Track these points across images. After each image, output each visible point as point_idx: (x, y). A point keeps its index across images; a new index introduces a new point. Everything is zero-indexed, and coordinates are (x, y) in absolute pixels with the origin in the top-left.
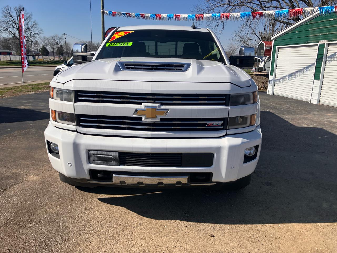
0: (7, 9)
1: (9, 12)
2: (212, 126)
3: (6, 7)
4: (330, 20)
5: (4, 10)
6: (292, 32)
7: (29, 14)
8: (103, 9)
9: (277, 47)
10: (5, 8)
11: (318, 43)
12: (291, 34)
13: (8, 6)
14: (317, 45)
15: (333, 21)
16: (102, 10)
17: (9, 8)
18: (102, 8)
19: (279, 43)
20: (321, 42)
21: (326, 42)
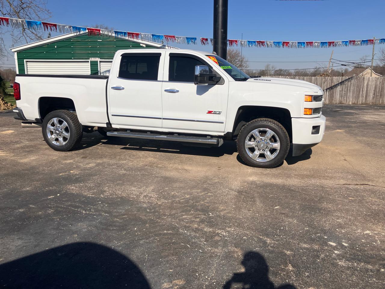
4: (98, 40)
6: (46, 46)
9: (25, 60)
11: (89, 60)
12: (46, 48)
14: (88, 62)
15: (101, 42)
19: (29, 57)
20: (93, 59)
21: (98, 60)
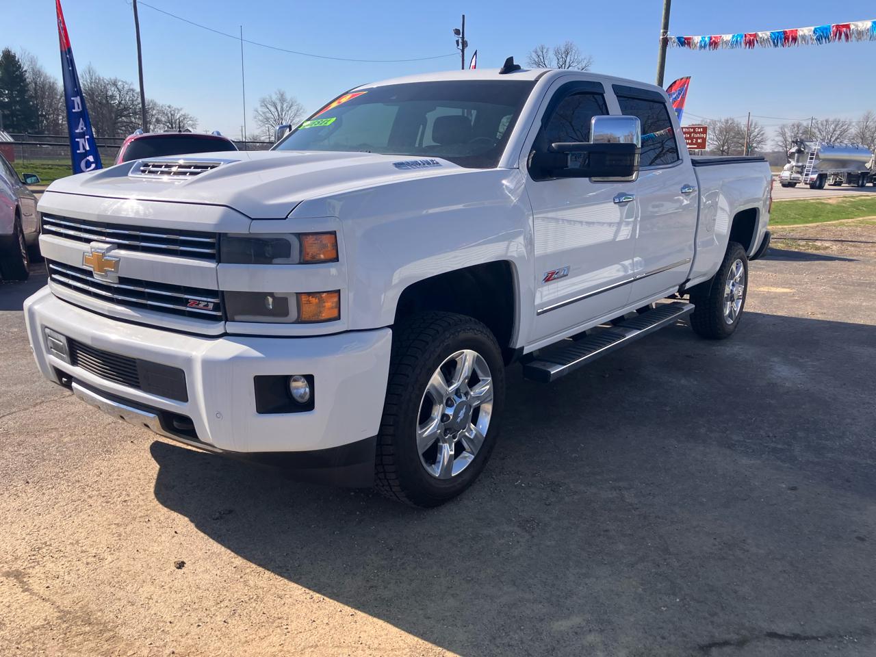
0: (540, 53)
1: (542, 60)
2: (197, 306)
3: (538, 49)
5: (534, 56)
7: (585, 62)
8: (665, 32)
10: (536, 52)
13: (542, 46)
16: (661, 37)
17: (545, 51)
18: (662, 31)
